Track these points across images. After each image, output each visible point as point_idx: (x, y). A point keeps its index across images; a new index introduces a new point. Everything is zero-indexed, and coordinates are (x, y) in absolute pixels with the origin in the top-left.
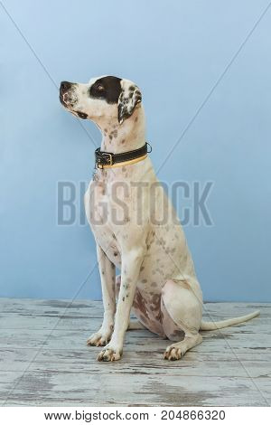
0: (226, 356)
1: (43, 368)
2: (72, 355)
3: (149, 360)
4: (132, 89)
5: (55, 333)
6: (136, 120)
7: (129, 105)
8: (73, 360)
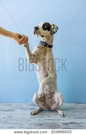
7: (55, 30)
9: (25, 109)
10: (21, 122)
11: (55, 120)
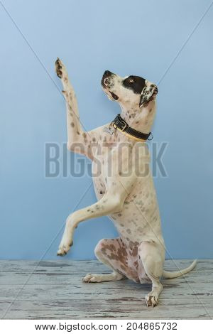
0: (173, 301)
2: (56, 304)
3: (115, 306)
4: (152, 86)
6: (150, 111)
7: (149, 96)
8: (57, 308)
11: (90, 294)
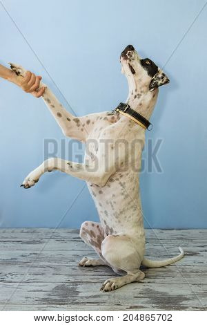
1: (72, 279)
4: (164, 75)
5: (79, 253)
9: (63, 240)
10: (56, 264)
